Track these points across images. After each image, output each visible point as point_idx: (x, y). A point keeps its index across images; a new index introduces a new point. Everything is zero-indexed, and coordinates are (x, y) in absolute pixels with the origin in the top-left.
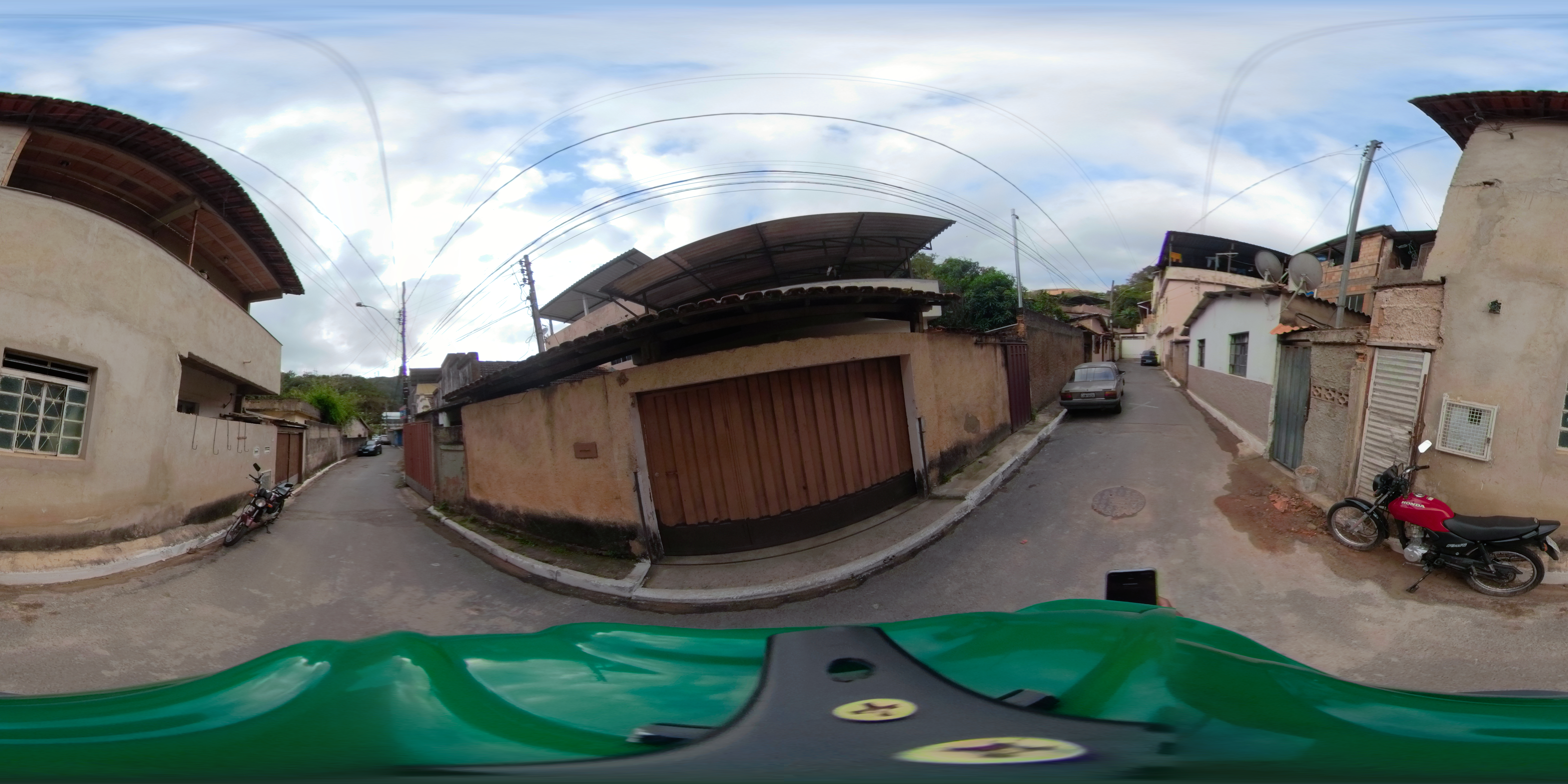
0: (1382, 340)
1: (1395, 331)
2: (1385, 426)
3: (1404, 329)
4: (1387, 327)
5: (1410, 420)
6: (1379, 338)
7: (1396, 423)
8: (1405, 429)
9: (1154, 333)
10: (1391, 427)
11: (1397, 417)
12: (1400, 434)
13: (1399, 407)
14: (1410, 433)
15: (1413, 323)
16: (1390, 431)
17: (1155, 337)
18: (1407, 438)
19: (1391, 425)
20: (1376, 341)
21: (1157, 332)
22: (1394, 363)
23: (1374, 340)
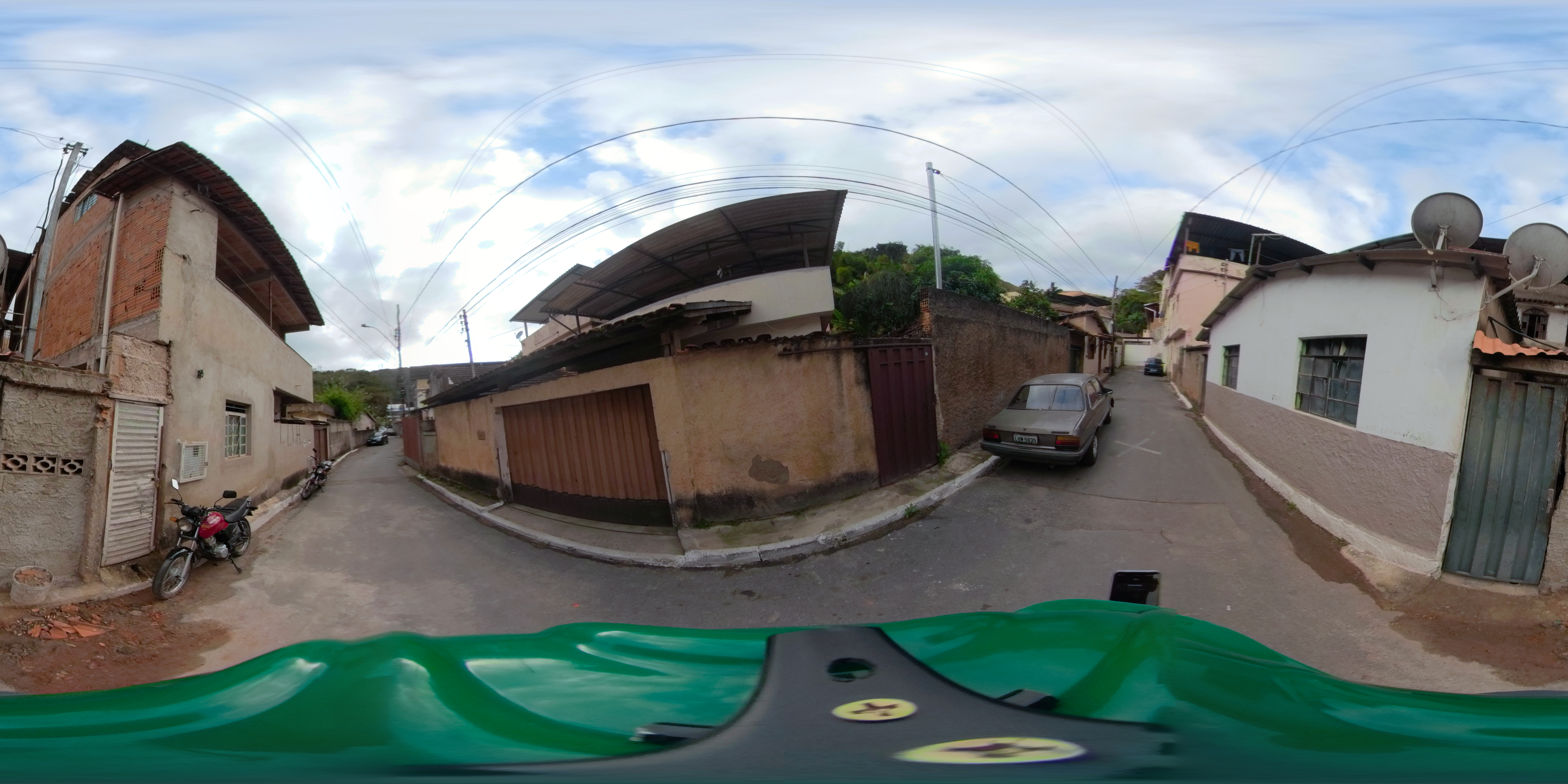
0: (123, 392)
1: (136, 384)
2: (130, 482)
3: (143, 383)
4: (128, 379)
5: (153, 468)
6: (121, 390)
7: (139, 475)
8: (148, 477)
10: (135, 481)
11: (141, 469)
12: (145, 484)
13: (142, 460)
14: (153, 479)
15: (150, 379)
16: (135, 484)
18: (151, 485)
19: (135, 479)
20: (119, 394)
22: (135, 417)
23: (115, 391)
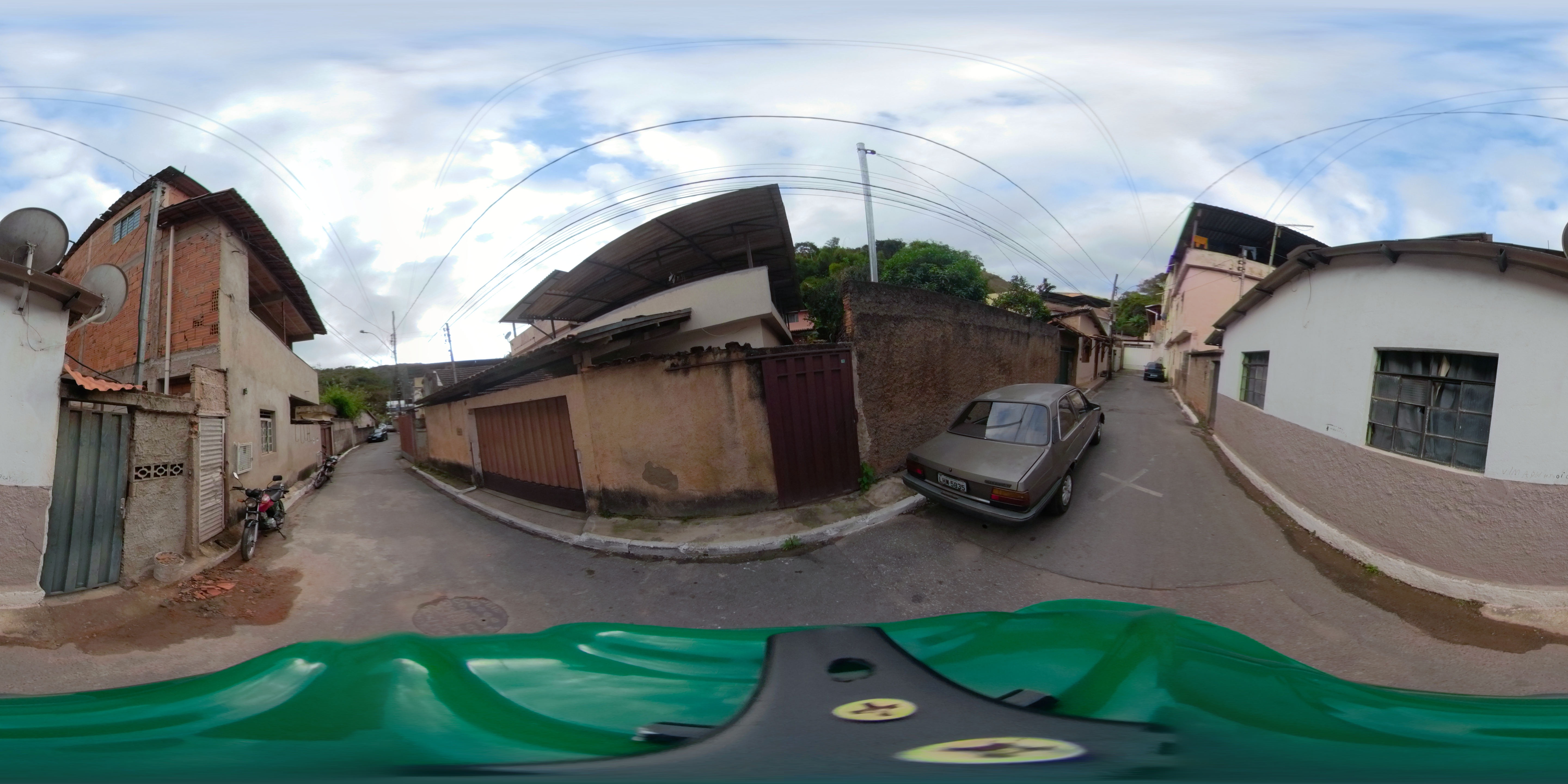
9: (1162, 342)
17: (1162, 346)
21: (1167, 340)
